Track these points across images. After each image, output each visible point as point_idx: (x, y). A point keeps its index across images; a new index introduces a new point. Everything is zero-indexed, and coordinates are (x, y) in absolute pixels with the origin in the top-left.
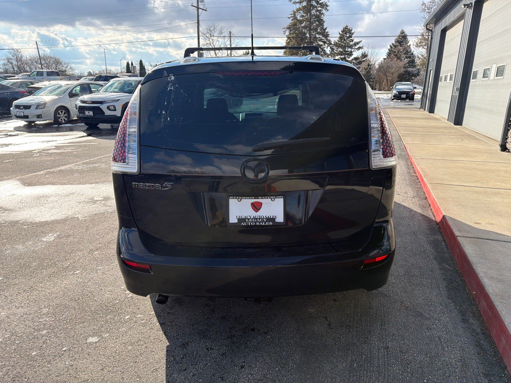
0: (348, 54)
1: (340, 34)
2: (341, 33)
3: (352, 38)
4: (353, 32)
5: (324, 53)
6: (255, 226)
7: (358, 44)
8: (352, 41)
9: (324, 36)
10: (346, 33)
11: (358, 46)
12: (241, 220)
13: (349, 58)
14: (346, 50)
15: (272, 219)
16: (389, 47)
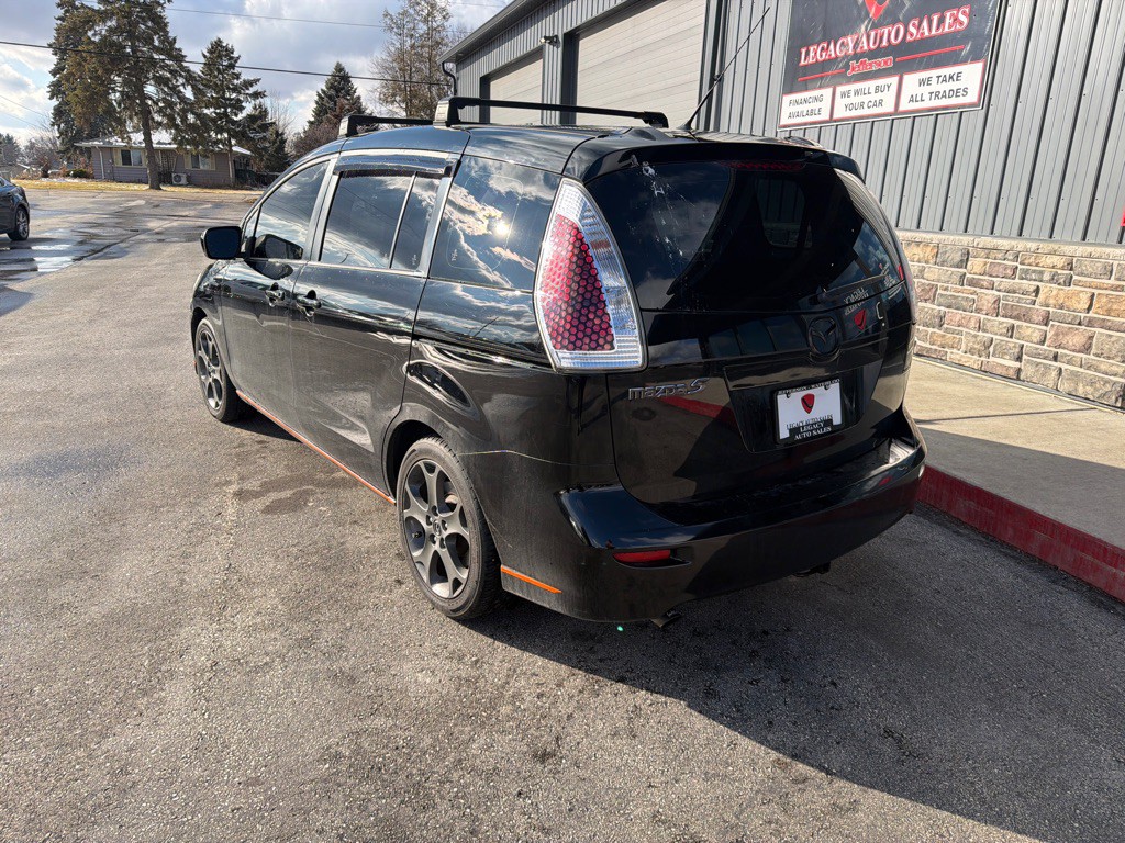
0: (232, 106)
1: (205, 56)
2: (207, 54)
3: (237, 70)
4: (235, 55)
5: (179, 98)
6: (813, 437)
7: (252, 86)
8: (237, 76)
9: (171, 57)
10: (220, 57)
11: (251, 90)
12: (794, 431)
13: (236, 115)
14: (227, 95)
15: (828, 422)
16: (316, 98)
